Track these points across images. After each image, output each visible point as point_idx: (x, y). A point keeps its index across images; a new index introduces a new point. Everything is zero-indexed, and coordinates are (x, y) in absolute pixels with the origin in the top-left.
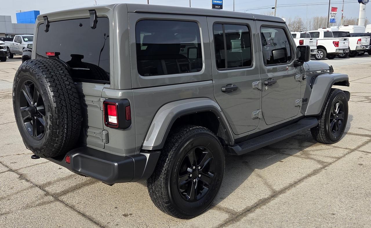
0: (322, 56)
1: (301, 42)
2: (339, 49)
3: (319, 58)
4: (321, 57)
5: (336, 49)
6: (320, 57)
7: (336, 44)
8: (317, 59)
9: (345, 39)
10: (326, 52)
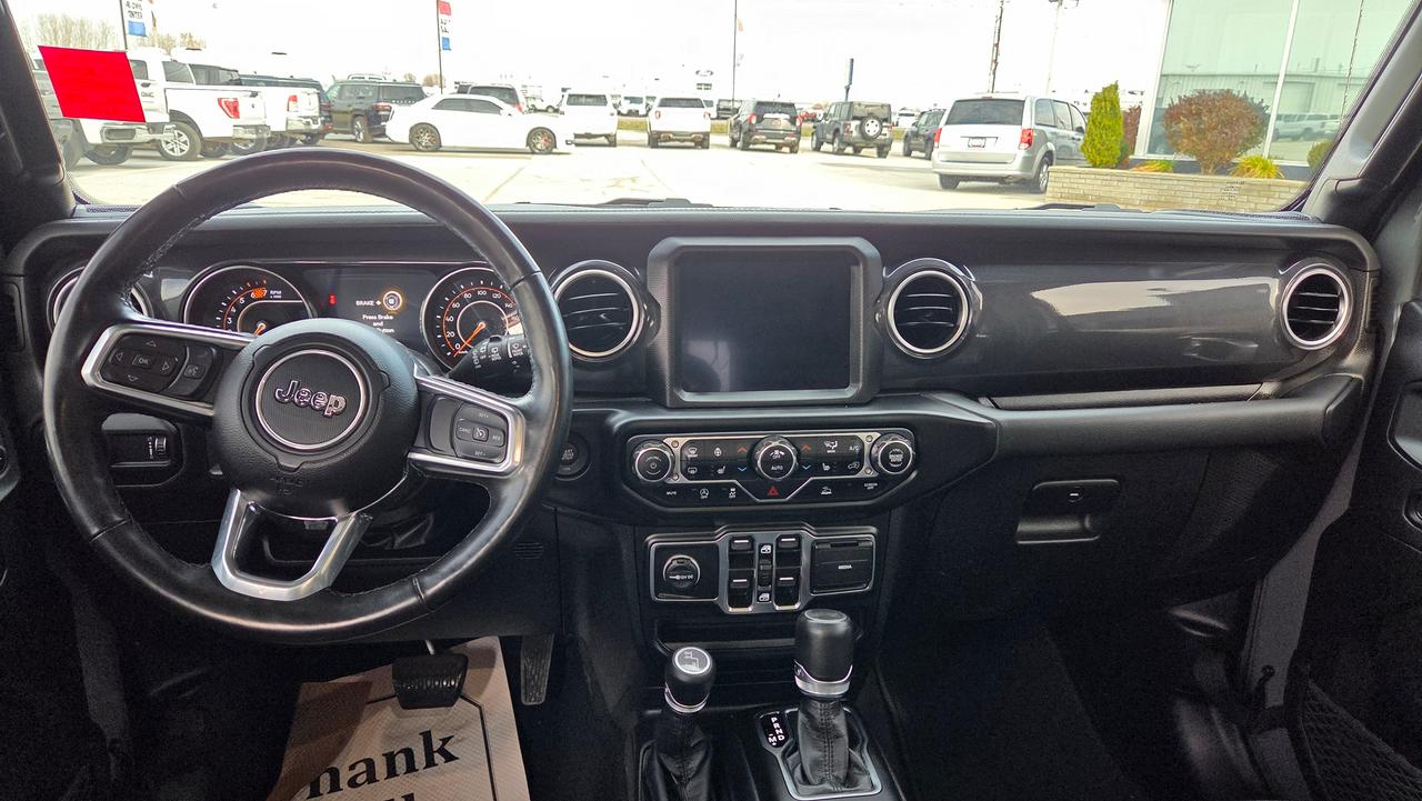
0: (186, 148)
2: (245, 127)
3: (177, 153)
4: (182, 150)
5: (235, 126)
6: (176, 150)
7: (233, 109)
8: (167, 158)
9: (254, 95)
10: (199, 133)
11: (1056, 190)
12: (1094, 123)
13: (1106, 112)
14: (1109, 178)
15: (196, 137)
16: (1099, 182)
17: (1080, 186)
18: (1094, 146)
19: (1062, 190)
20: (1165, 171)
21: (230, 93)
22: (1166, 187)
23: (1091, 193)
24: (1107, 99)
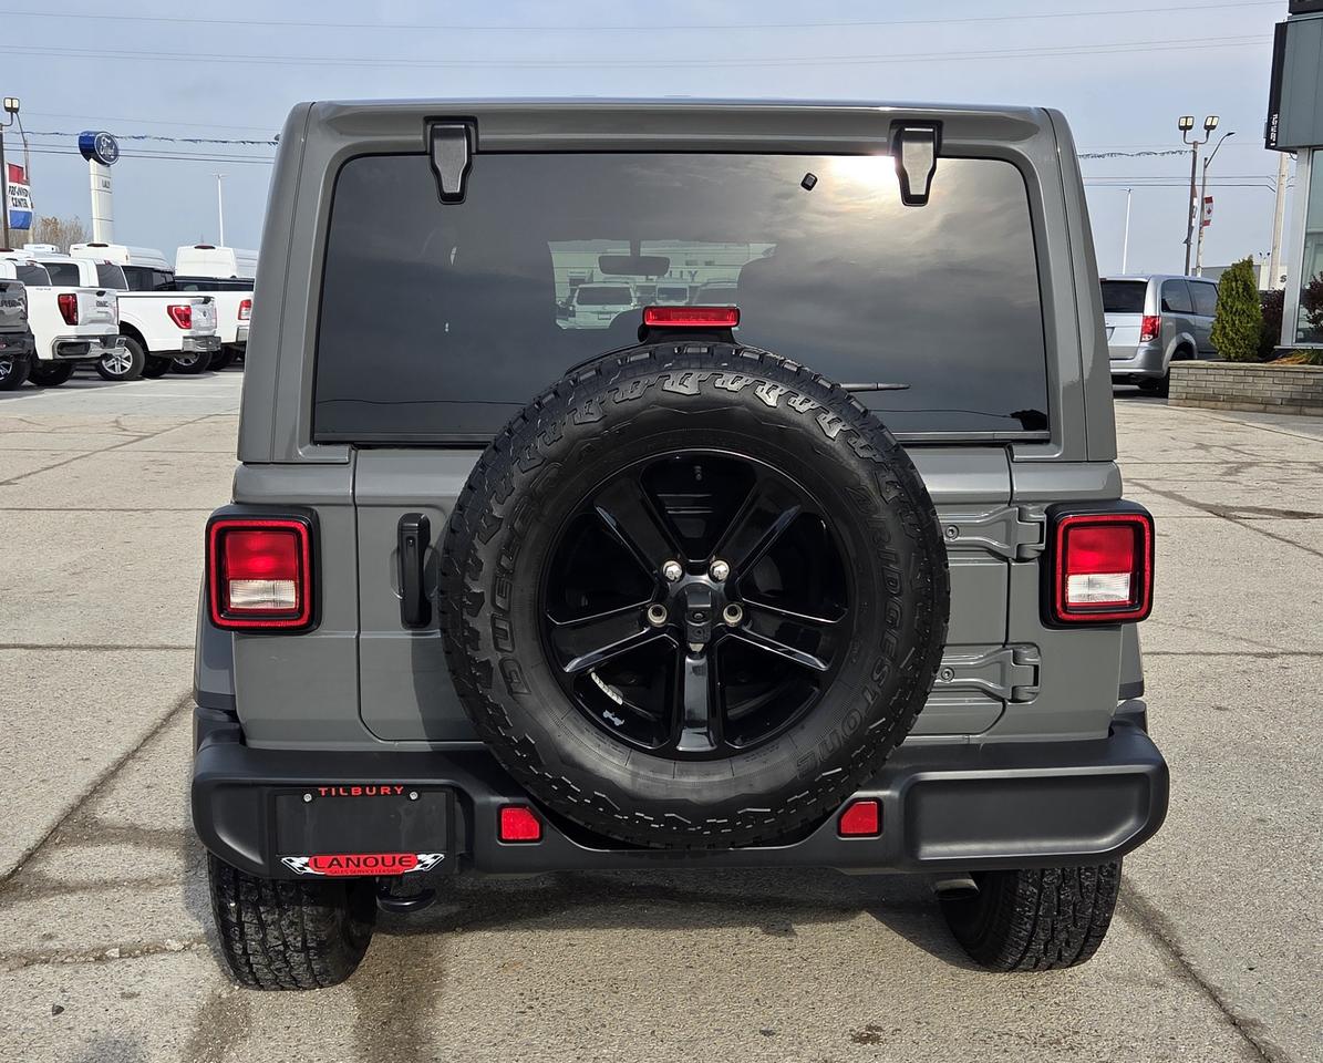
0: (128, 365)
1: (68, 305)
2: (195, 338)
3: (118, 371)
4: (123, 368)
5: (185, 337)
6: (118, 367)
7: (182, 317)
8: (108, 377)
9: (207, 300)
10: (144, 346)
11: (1179, 389)
12: (1224, 308)
13: (1237, 292)
14: (1242, 373)
15: (141, 352)
16: (1231, 379)
17: (1209, 384)
18: (1225, 335)
19: (1188, 390)
20: (1313, 363)
21: (181, 299)
22: (1311, 382)
23: (1221, 392)
24: (1241, 276)
